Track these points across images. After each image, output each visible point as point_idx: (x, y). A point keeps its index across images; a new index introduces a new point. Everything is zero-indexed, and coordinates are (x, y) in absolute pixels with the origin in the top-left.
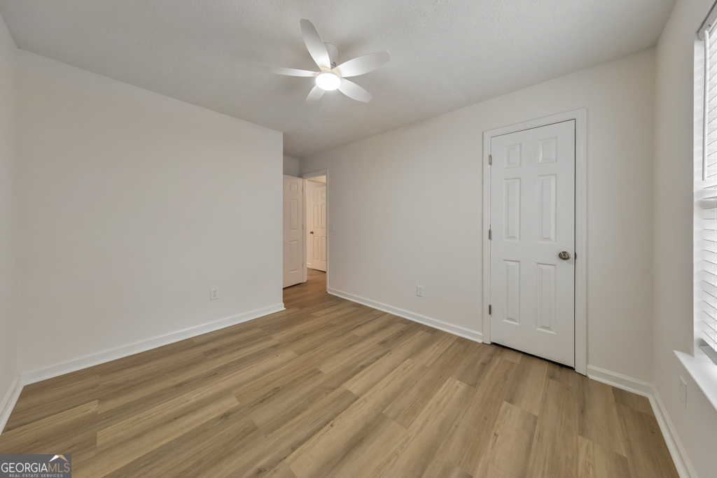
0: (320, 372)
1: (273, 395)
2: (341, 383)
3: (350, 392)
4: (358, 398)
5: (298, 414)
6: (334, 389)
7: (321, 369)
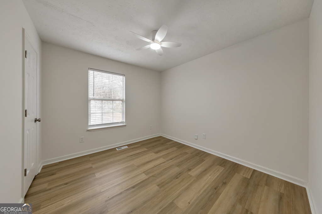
0: (158, 186)
1: (177, 175)
2: (148, 178)
3: (146, 175)
4: (143, 172)
5: (165, 169)
6: (152, 176)
7: (157, 188)
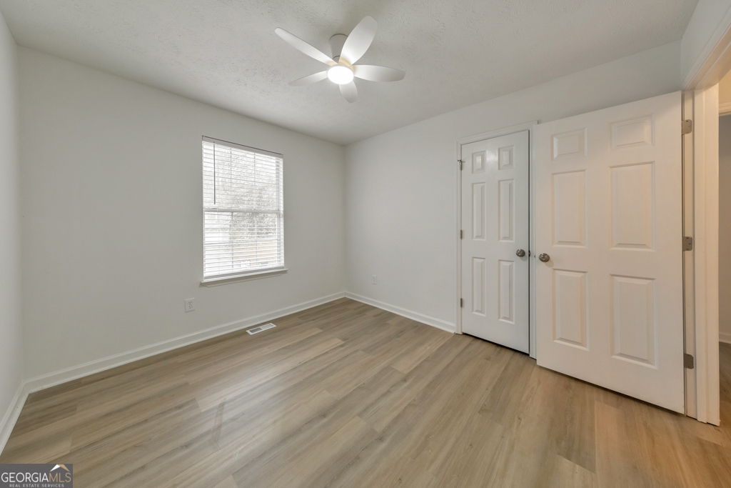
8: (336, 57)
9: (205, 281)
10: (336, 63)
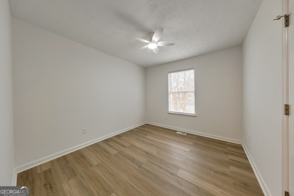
8: (151, 40)
9: (169, 112)
10: (151, 42)
